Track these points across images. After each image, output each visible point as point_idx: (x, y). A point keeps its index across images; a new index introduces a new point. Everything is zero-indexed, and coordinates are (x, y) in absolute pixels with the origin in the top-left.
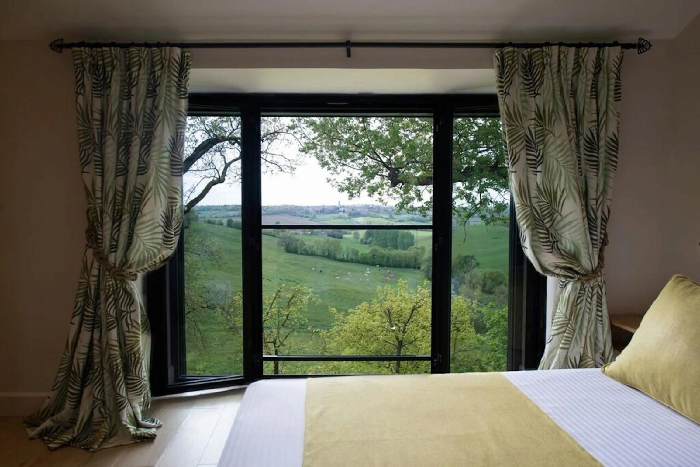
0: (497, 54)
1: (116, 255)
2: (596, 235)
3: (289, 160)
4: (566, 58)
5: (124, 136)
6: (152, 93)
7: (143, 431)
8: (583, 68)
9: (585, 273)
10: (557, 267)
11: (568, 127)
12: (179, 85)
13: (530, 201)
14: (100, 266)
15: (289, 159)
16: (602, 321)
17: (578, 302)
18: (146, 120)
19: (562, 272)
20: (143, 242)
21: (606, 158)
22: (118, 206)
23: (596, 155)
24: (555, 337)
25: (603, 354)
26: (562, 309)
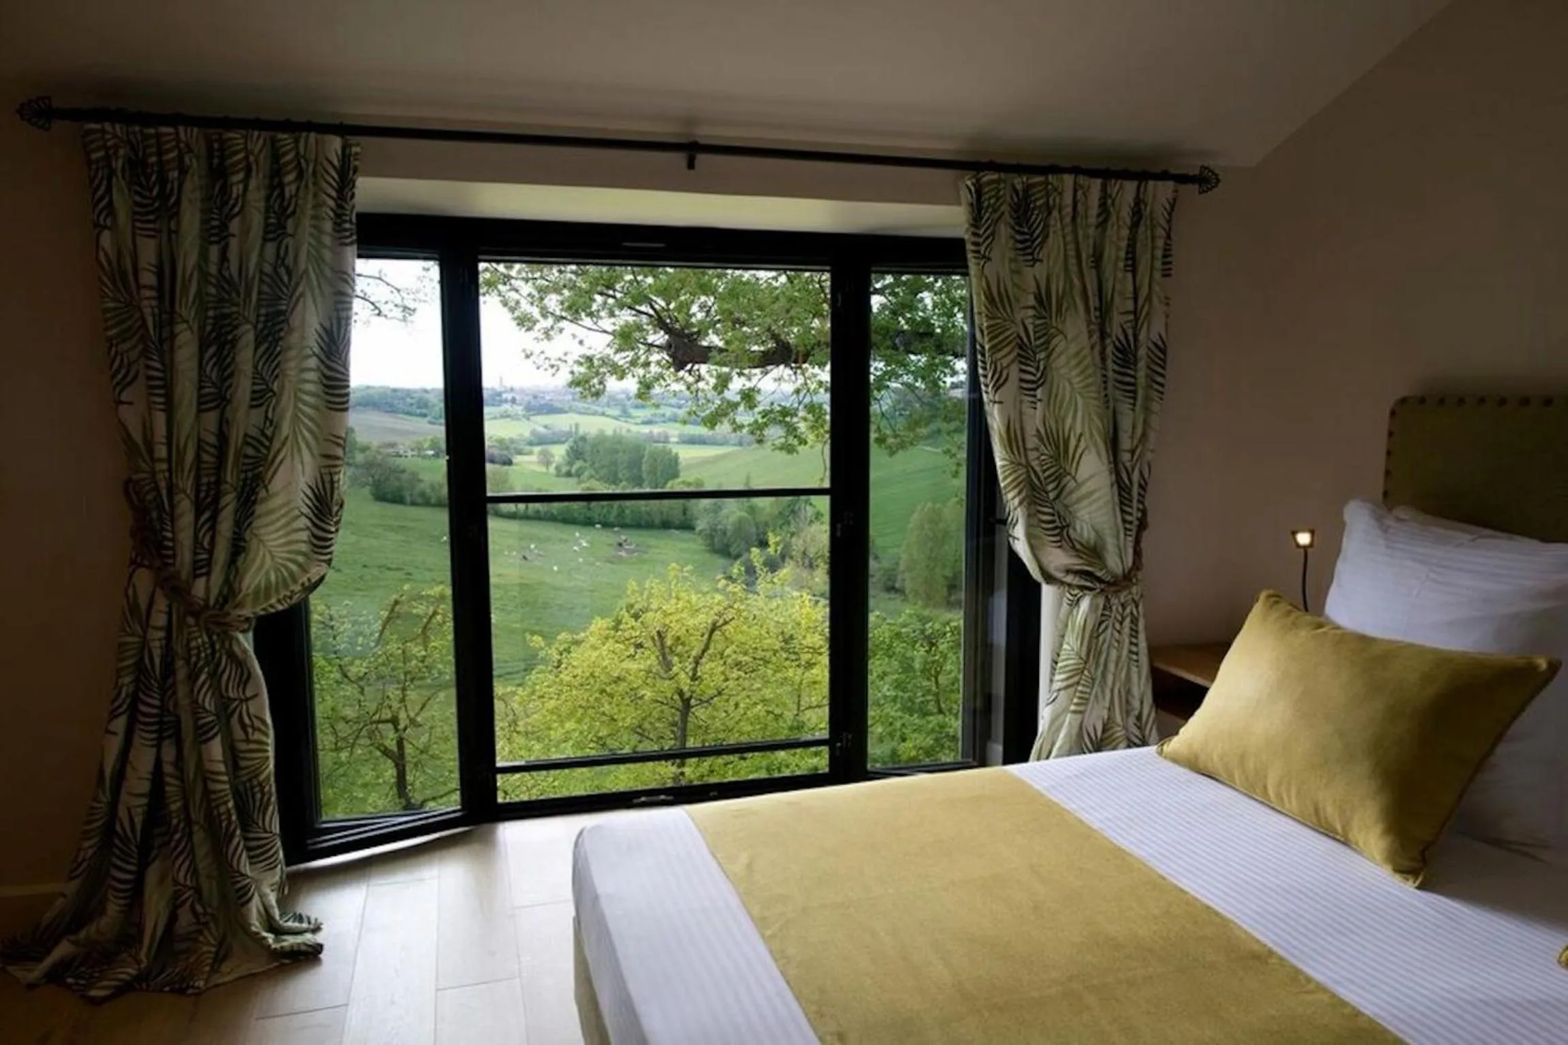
0: (969, 183)
1: (208, 581)
2: (1130, 514)
3: (399, 291)
4: (1086, 197)
5: (214, 325)
6: (276, 230)
7: (290, 940)
8: (1113, 218)
9: (1112, 580)
10: (1068, 571)
11: (1089, 323)
12: (338, 216)
13: (1026, 456)
14: (170, 606)
15: (399, 287)
16: (1137, 661)
17: (1100, 630)
18: (265, 288)
19: (1076, 581)
20: (270, 552)
21: (1147, 376)
22: (207, 475)
23: (1132, 373)
24: (1062, 693)
25: (1139, 718)
26: (1072, 644)
